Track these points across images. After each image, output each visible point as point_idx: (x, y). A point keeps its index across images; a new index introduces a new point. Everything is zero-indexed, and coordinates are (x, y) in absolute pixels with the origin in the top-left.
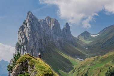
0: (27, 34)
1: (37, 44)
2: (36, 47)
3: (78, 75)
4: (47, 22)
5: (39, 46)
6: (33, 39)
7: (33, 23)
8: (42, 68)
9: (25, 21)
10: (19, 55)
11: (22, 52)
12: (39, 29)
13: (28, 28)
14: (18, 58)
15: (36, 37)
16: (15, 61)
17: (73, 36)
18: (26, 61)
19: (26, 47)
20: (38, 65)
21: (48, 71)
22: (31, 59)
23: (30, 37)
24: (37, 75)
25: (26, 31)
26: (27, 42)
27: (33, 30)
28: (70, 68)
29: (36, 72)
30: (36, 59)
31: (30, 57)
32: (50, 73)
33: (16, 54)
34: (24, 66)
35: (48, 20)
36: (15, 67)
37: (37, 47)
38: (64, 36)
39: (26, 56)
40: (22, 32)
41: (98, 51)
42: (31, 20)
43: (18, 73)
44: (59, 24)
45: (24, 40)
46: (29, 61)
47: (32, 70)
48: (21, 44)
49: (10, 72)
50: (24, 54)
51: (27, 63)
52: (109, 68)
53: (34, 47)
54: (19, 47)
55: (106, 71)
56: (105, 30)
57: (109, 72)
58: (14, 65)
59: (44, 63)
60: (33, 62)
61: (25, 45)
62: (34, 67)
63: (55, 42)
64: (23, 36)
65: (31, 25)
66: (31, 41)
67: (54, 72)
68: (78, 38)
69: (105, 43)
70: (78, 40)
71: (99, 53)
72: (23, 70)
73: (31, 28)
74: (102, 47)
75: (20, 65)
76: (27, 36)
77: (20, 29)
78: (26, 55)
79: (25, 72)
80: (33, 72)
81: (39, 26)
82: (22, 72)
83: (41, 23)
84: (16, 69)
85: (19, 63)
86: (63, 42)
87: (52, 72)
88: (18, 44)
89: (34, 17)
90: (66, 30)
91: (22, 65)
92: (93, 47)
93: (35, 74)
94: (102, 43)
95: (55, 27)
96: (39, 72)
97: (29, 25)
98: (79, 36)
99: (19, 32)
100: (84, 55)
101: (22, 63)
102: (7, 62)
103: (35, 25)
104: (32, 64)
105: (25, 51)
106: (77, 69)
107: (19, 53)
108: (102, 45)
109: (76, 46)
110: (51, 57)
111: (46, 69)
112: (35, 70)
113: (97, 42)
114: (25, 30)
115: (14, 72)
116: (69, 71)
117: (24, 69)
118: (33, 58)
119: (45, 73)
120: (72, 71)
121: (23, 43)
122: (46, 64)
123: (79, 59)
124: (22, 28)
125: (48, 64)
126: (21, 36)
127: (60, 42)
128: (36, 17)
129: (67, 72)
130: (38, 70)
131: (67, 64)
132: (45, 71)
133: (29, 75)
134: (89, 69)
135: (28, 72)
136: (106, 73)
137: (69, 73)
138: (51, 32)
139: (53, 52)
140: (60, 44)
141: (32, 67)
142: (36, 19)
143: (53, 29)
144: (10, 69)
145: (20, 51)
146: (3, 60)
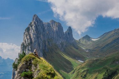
0: (32, 35)
1: (41, 45)
2: (39, 48)
3: (77, 75)
4: (51, 25)
5: (43, 47)
6: (37, 40)
7: (38, 26)
8: (45, 67)
9: (31, 23)
10: (24, 54)
11: (26, 52)
12: (44, 31)
13: (33, 30)
14: (23, 57)
15: (41, 39)
16: (20, 60)
17: (74, 39)
18: (30, 60)
19: (31, 47)
20: (41, 64)
21: (50, 70)
22: (35, 58)
23: (35, 38)
24: (40, 74)
25: (32, 32)
26: (31, 42)
27: (38, 31)
28: (70, 69)
29: (39, 70)
30: (40, 59)
31: (34, 57)
32: (52, 72)
33: (21, 53)
34: (28, 64)
35: (52, 23)
36: (20, 65)
37: (41, 48)
38: (66, 39)
39: (31, 56)
40: (27, 33)
41: (97, 54)
42: (36, 23)
43: (22, 71)
44: (62, 28)
45: (29, 41)
46: (33, 60)
47: (35, 69)
48: (26, 44)
49: (15, 69)
50: (29, 54)
51: (31, 62)
52: (107, 71)
53: (38, 48)
54: (24, 47)
55: (104, 73)
56: (105, 35)
57: (107, 74)
58: (19, 63)
59: (47, 62)
60: (37, 61)
61: (30, 45)
62: (38, 66)
63: (57, 44)
64: (28, 37)
65: (36, 27)
66: (35, 42)
67: (56, 72)
68: (80, 41)
69: (104, 47)
70: (79, 43)
71: (98, 56)
72: (27, 68)
73: (36, 30)
74: (101, 51)
75: (24, 63)
76: (32, 37)
77: (26, 30)
78: (30, 54)
79: (29, 71)
80: (37, 70)
81: (44, 29)
82: (26, 70)
83: (46, 26)
84: (21, 67)
85: (24, 61)
86: (65, 44)
87: (54, 72)
88: (23, 44)
89: (39, 20)
90: (69, 33)
91: (26, 64)
92: (93, 50)
93: (38, 73)
94: (102, 47)
95: (58, 30)
96: (42, 71)
97: (34, 27)
98: (81, 39)
99: (24, 33)
100: (84, 57)
101: (27, 61)
102: (12, 60)
103: (39, 27)
104: (36, 63)
105: (30, 51)
106: (77, 70)
107: (24, 52)
108: (102, 49)
109: (77, 49)
110: (54, 57)
111: (49, 69)
112: (38, 69)
113: (96, 46)
114: (30, 31)
115: (18, 70)
116: (70, 71)
117: (29, 67)
118: (36, 58)
119: (47, 72)
120: (72, 72)
121: (28, 43)
122: (49, 64)
123: (79, 61)
124: (28, 29)
125: (50, 64)
126: (26, 37)
127: (62, 44)
128: (41, 20)
129: (68, 72)
130: (41, 69)
131: (68, 65)
132: (47, 71)
133: (33, 73)
134: (89, 70)
135: (31, 71)
136: (104, 75)
137: (70, 73)
138: (55, 34)
139: (55, 53)
140: (62, 46)
141: (36, 66)
142: (41, 21)
143: (57, 32)
144: (15, 67)
145: (25, 50)
146: (8, 58)
